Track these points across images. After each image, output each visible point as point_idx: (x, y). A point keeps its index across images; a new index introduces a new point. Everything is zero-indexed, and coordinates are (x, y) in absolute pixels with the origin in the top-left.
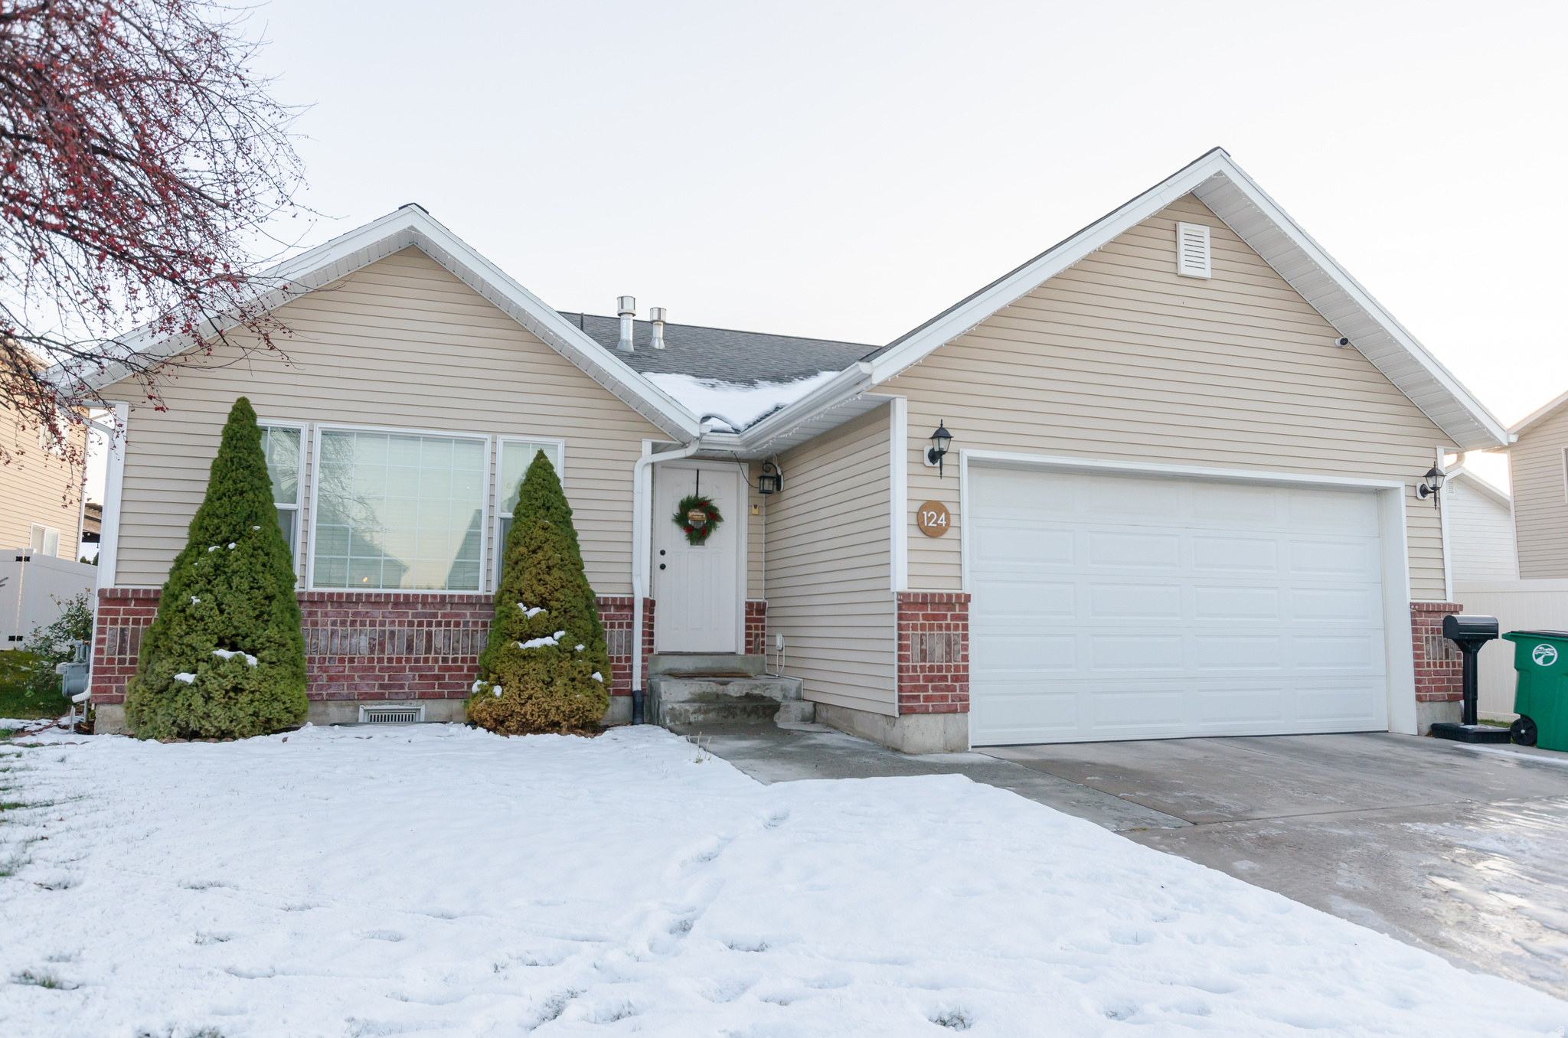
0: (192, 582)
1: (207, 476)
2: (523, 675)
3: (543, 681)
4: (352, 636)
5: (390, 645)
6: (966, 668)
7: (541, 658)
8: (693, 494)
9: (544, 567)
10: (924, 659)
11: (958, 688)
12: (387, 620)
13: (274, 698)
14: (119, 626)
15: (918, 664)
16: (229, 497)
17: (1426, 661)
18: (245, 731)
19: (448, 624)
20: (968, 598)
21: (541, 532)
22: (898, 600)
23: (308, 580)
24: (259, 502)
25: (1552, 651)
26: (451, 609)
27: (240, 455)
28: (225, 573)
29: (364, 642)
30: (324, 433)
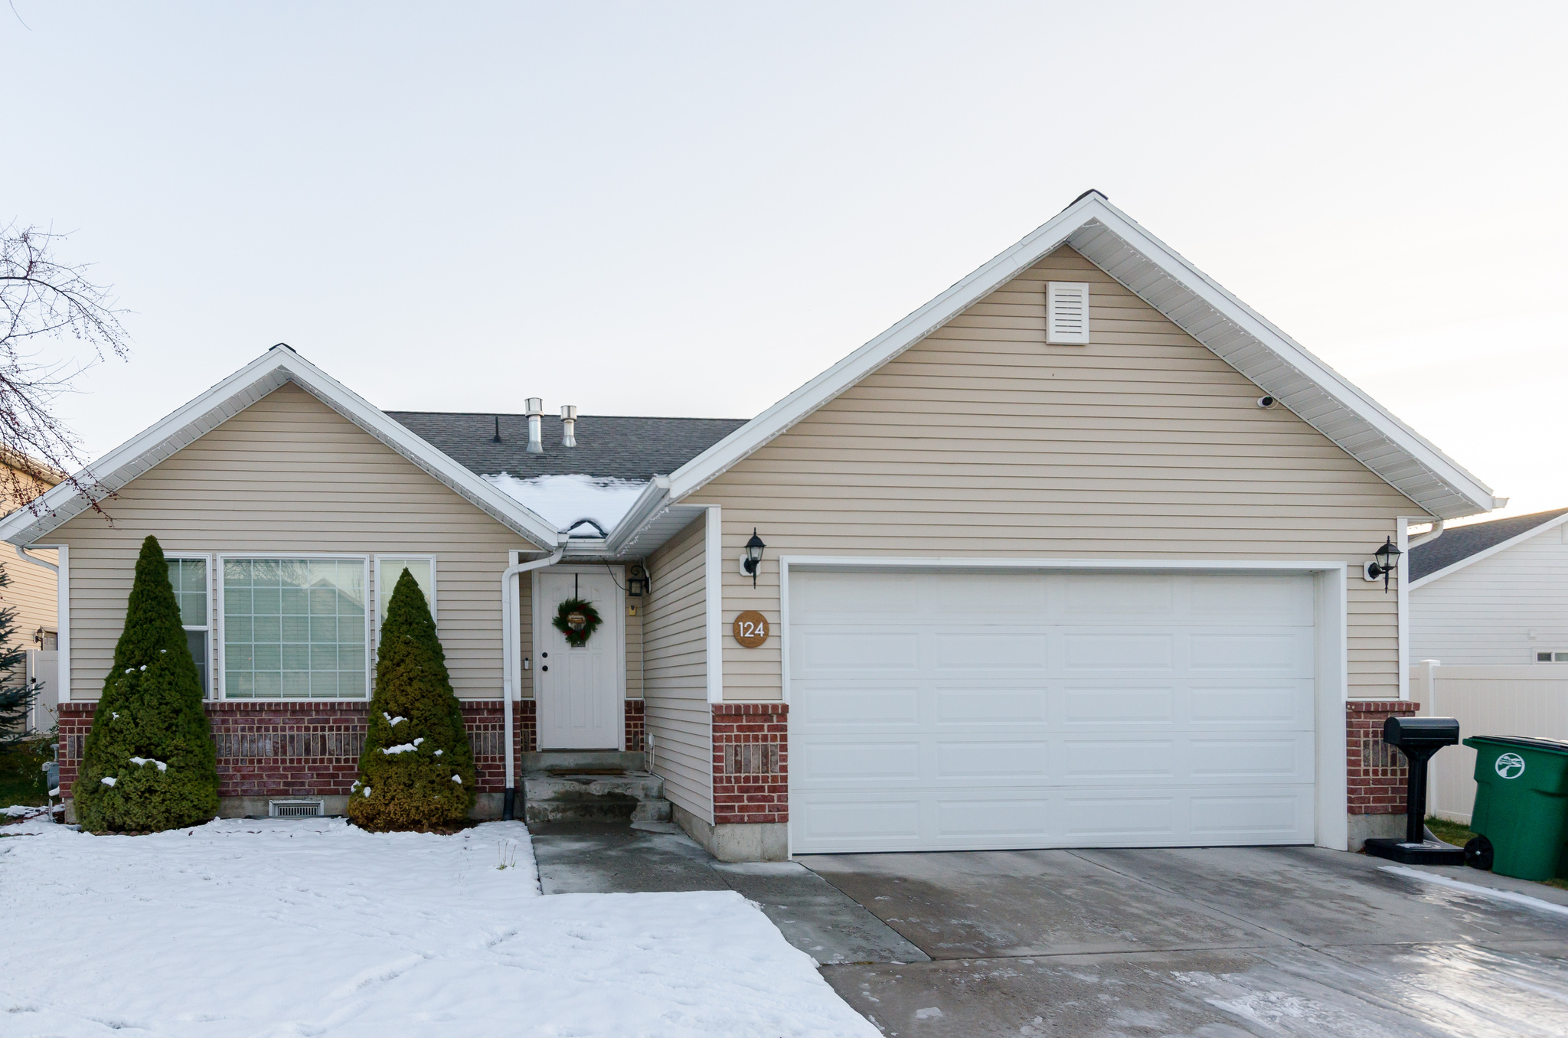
0: (115, 700)
1: (126, 604)
2: (388, 778)
3: (405, 784)
4: (258, 740)
5: (291, 748)
6: (785, 779)
7: (403, 763)
8: (572, 597)
9: (405, 679)
10: (738, 770)
11: (776, 798)
12: (287, 726)
13: (183, 797)
14: (76, 734)
15: (733, 775)
16: (141, 625)
17: (1363, 767)
18: (161, 825)
19: (339, 729)
20: (785, 708)
21: (403, 647)
22: (713, 711)
23: (218, 691)
24: (166, 628)
25: (1519, 762)
26: (341, 715)
27: (148, 588)
28: (139, 691)
29: (269, 746)
30: (227, 562)
